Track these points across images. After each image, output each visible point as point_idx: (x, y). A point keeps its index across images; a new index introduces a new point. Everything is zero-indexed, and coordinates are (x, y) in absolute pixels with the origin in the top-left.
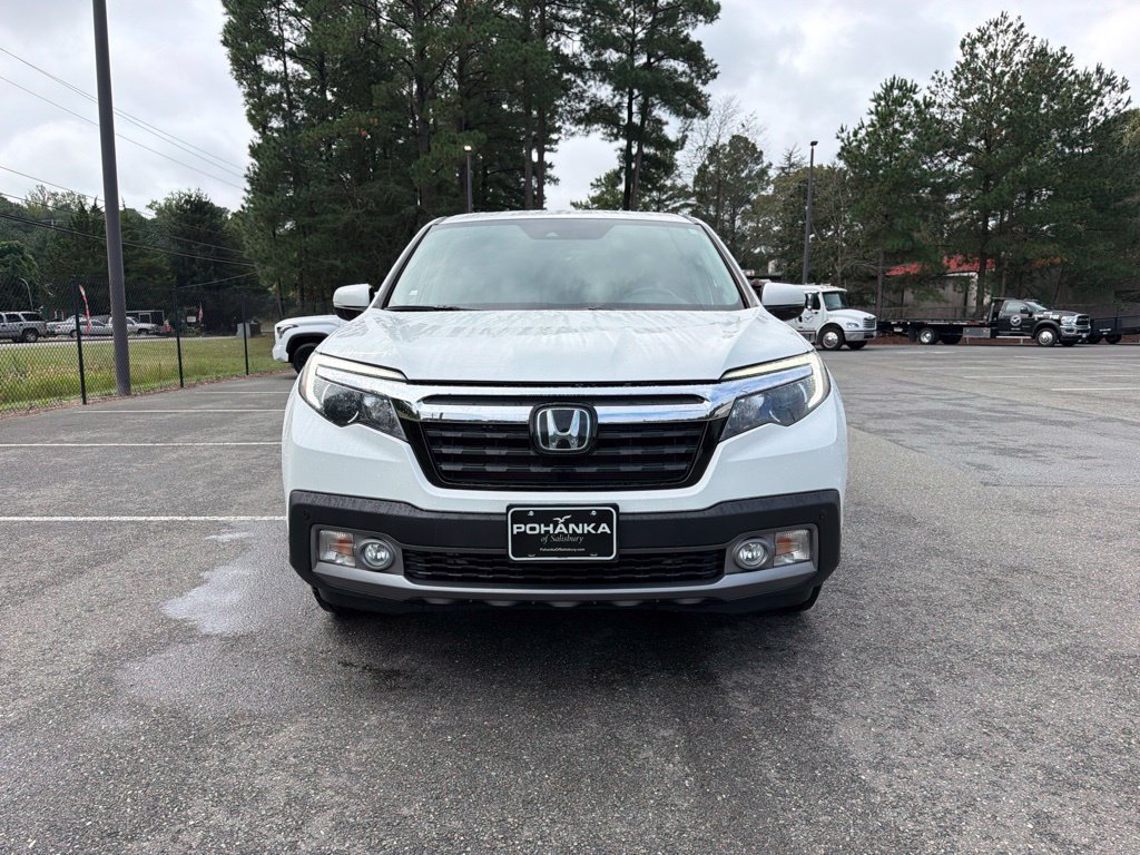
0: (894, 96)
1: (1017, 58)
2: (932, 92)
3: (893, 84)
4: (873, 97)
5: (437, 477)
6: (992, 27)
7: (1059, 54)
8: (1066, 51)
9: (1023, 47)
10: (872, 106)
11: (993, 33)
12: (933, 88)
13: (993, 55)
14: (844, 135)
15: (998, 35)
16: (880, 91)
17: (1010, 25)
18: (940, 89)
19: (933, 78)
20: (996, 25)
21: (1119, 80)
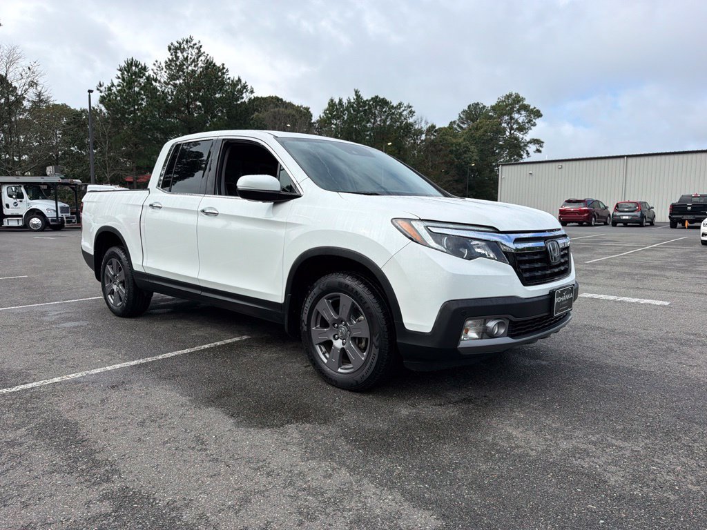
0: (132, 71)
1: (200, 64)
2: (154, 73)
3: (132, 63)
4: (119, 68)
5: (526, 282)
6: (185, 42)
7: (221, 67)
8: (225, 66)
9: (202, 58)
10: (119, 73)
11: (186, 47)
12: (155, 71)
13: (186, 59)
14: (102, 89)
15: (188, 48)
16: (123, 64)
17: (195, 44)
18: (159, 72)
19: (154, 64)
20: (187, 42)
21: (249, 88)
